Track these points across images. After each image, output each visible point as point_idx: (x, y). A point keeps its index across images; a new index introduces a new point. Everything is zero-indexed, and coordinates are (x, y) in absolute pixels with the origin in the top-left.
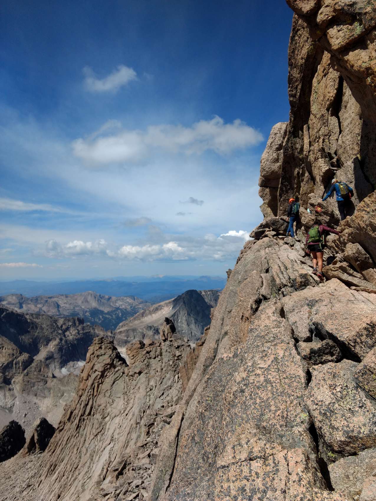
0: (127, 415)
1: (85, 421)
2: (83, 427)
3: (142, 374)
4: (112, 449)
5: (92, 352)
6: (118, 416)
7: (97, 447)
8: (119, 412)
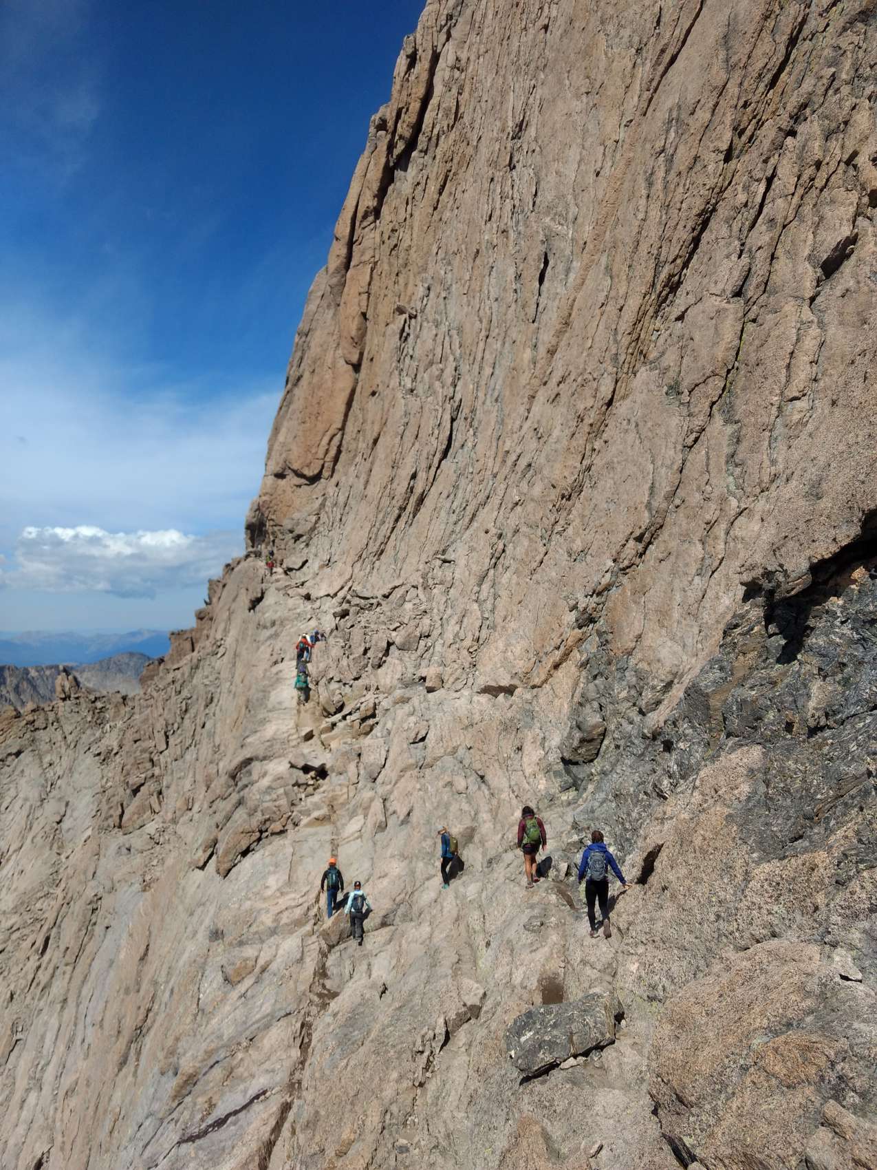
3: (22, 755)
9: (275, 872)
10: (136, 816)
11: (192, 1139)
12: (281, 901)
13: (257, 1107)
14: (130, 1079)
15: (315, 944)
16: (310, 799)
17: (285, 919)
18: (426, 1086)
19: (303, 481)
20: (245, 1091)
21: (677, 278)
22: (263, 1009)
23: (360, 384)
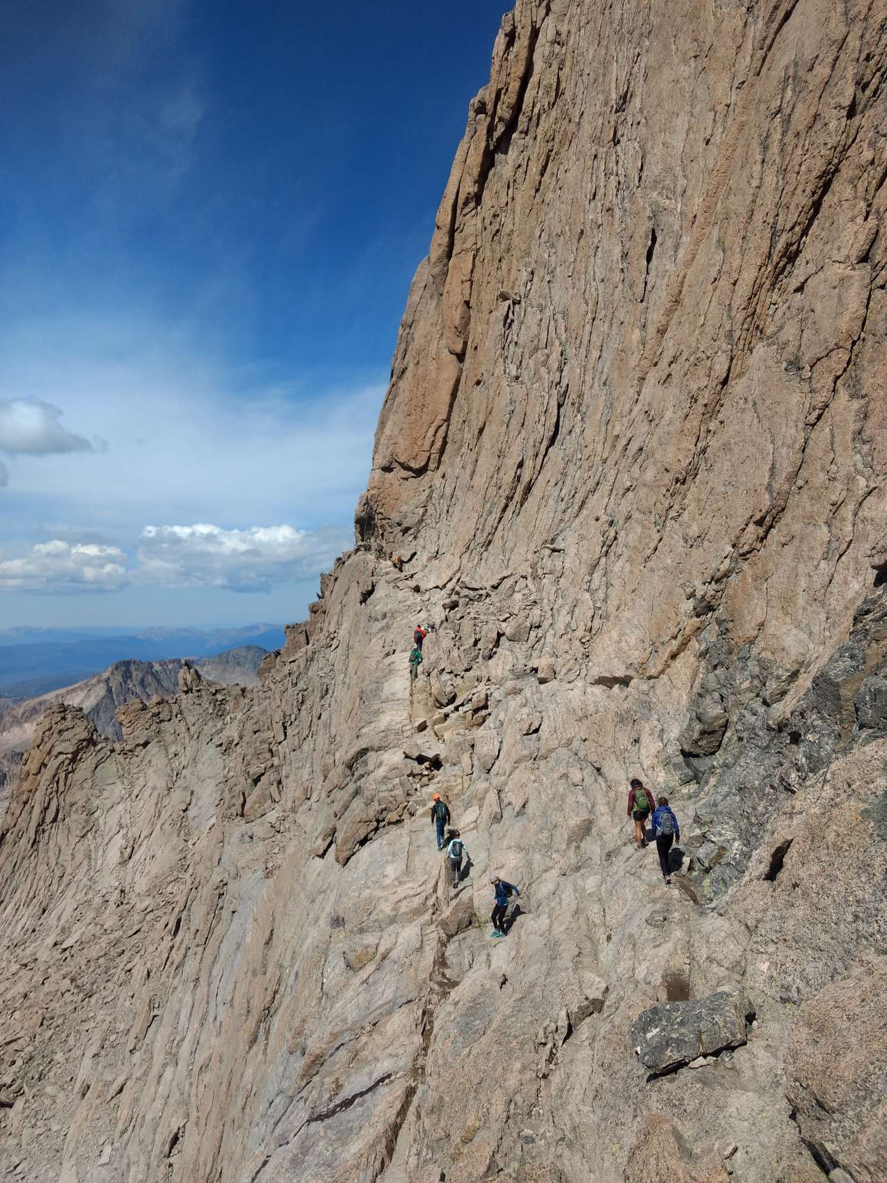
0: (138, 795)
1: (46, 834)
2: (44, 840)
3: (150, 745)
5: (47, 727)
6: (119, 803)
7: (93, 845)
8: (119, 800)
9: (392, 862)
10: (257, 805)
11: (321, 1118)
12: (399, 890)
13: (382, 1090)
14: (260, 1056)
15: (434, 934)
16: (424, 790)
17: (404, 908)
18: (550, 1077)
19: (411, 474)
20: (370, 1074)
21: (795, 247)
22: (385, 995)
23: (464, 374)
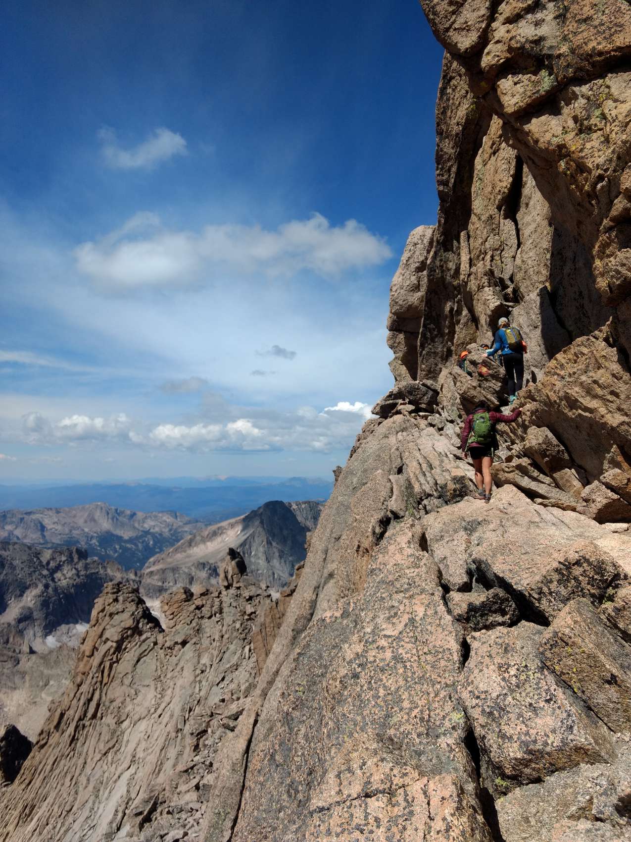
0: (160, 716)
1: (86, 730)
2: (81, 739)
3: (188, 645)
4: (132, 778)
5: (101, 608)
6: (144, 718)
7: (106, 775)
8: (146, 712)
